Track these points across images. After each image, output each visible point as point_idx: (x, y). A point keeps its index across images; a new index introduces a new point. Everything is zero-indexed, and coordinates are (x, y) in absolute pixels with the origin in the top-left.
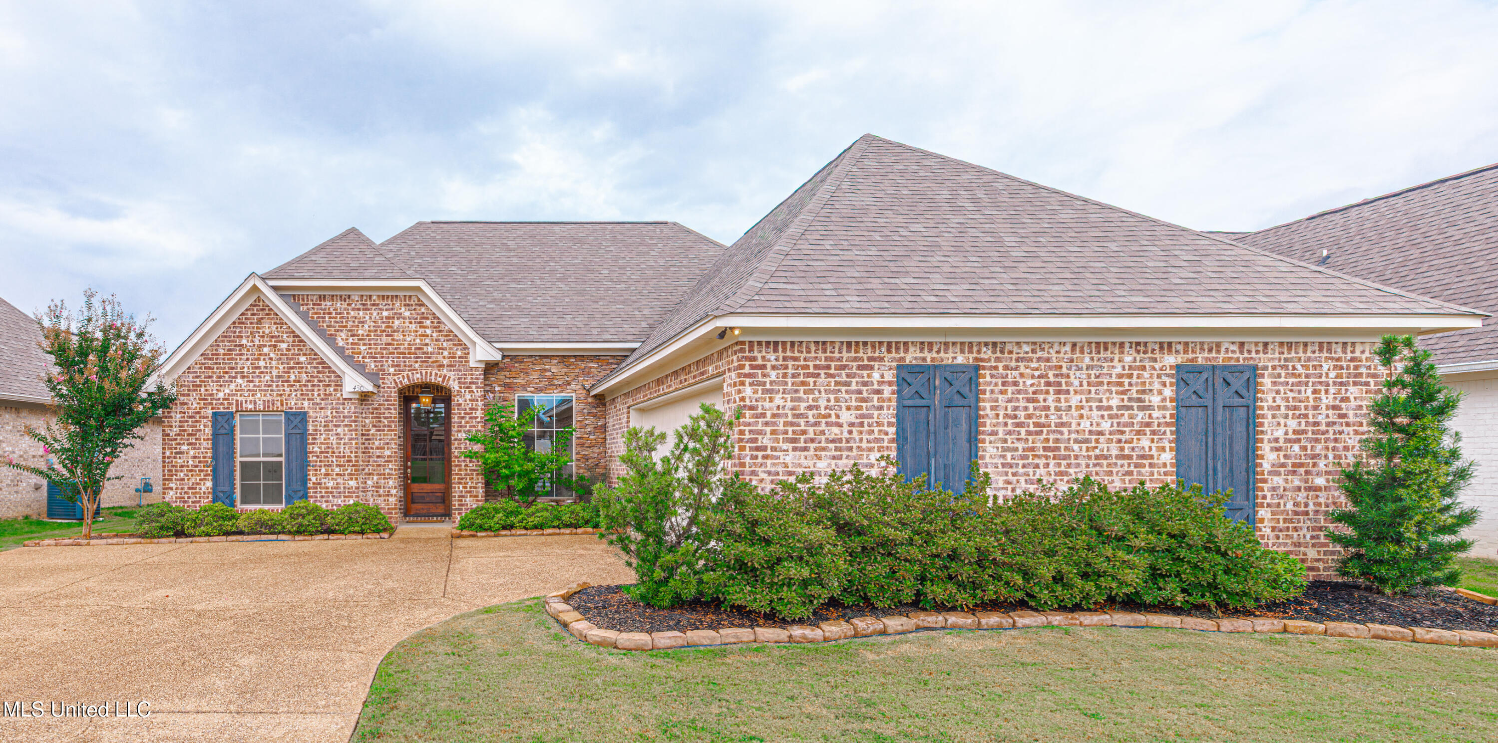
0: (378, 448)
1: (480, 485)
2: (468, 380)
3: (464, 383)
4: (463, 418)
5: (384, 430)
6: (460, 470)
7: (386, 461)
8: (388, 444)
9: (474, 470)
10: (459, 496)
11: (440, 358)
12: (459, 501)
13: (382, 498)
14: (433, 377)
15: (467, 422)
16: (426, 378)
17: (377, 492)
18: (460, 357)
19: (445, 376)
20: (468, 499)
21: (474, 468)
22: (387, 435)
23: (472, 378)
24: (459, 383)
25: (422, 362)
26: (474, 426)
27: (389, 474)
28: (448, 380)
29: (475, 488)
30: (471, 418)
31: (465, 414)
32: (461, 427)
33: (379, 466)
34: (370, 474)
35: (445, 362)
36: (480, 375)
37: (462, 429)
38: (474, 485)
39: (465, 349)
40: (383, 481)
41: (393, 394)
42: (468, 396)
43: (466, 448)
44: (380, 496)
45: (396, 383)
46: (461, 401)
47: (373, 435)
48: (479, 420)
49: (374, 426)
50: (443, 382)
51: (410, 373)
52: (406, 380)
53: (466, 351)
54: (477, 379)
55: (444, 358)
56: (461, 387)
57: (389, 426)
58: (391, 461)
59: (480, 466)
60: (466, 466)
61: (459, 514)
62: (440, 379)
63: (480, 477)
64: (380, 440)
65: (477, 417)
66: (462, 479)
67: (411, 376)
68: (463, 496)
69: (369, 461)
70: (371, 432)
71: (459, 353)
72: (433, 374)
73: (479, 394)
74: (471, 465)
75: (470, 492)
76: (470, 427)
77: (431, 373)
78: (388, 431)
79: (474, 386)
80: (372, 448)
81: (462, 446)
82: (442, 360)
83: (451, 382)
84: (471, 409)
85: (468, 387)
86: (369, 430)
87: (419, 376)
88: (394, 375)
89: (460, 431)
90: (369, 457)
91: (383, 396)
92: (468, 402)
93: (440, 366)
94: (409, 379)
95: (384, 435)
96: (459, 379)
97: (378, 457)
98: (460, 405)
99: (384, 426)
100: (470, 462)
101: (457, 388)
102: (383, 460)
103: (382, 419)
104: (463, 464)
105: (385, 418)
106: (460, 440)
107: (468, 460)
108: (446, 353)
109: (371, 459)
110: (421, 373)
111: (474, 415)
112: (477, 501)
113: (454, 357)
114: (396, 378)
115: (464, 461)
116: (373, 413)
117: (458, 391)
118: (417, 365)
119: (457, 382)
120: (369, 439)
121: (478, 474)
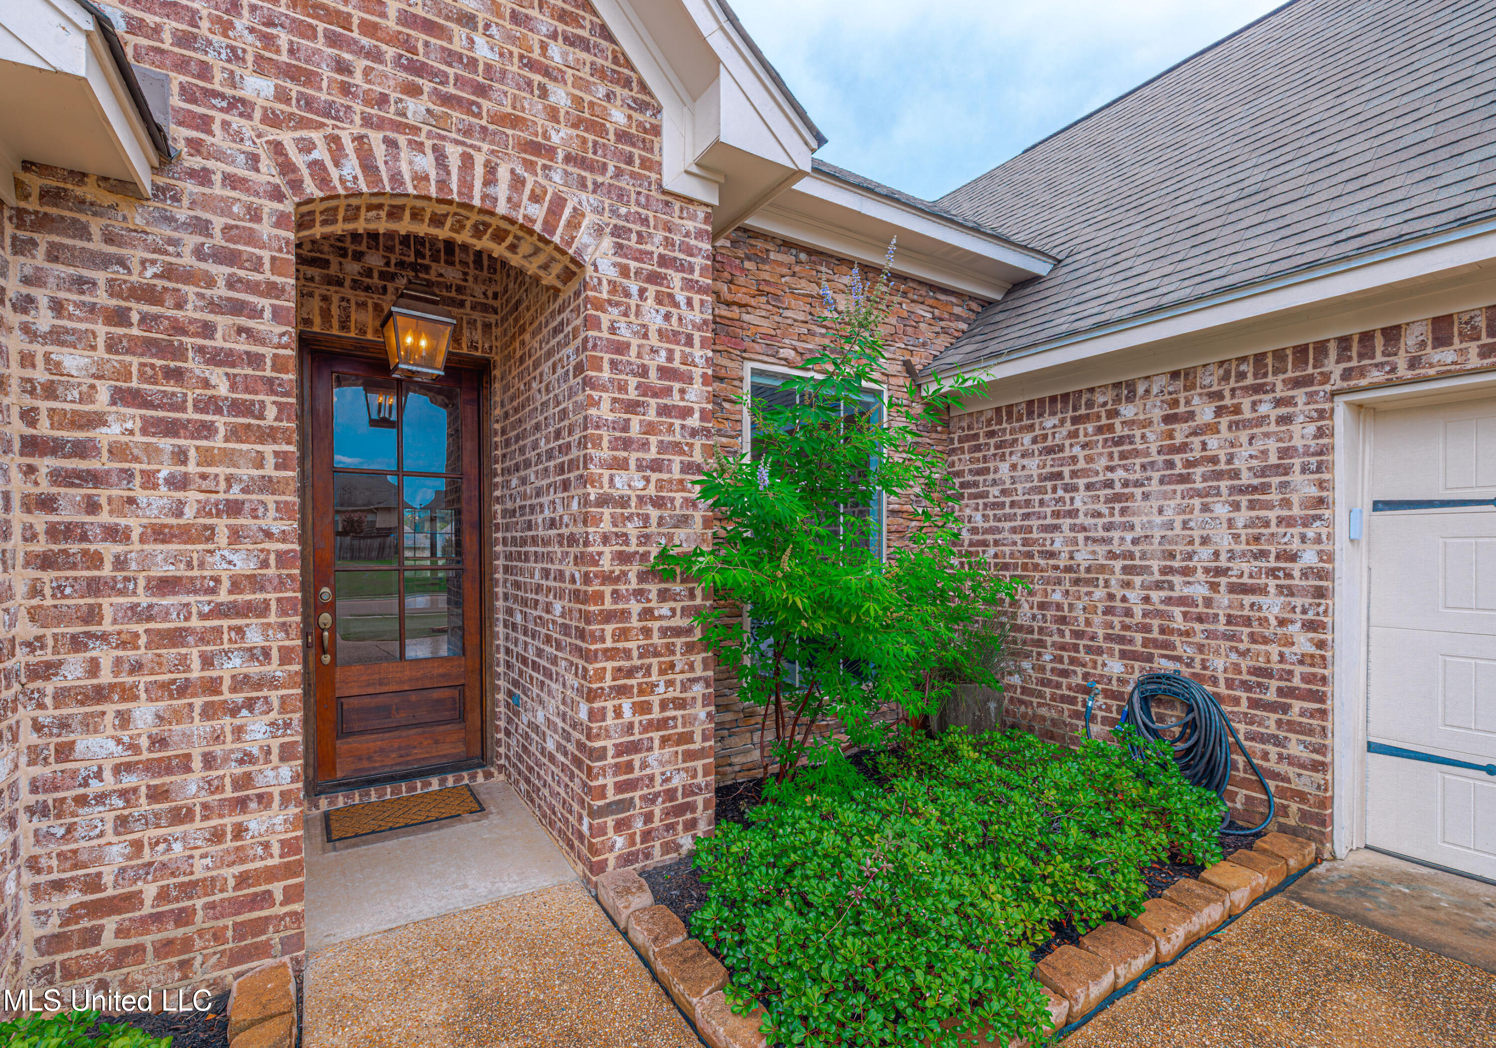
0: (160, 534)
1: (698, 689)
2: (656, 247)
3: (640, 257)
4: (632, 407)
5: (207, 430)
6: (623, 634)
7: (220, 611)
8: (234, 508)
9: (678, 632)
10: (621, 749)
11: (533, 108)
12: (618, 769)
13: (197, 828)
14: (502, 191)
15: (650, 429)
16: (466, 185)
17: (157, 794)
18: (622, 136)
19: (559, 203)
20: (654, 756)
21: (679, 622)
22: (228, 458)
23: (668, 243)
24: (619, 248)
25: (447, 100)
26: (676, 448)
27: (240, 682)
28: (574, 225)
29: (681, 704)
30: (663, 411)
31: (645, 390)
32: (627, 444)
33: (176, 637)
34: (100, 694)
35: (560, 135)
36: (699, 234)
37: (633, 457)
38: (674, 693)
39: (642, 106)
40: (199, 727)
41: (265, 229)
42: (654, 319)
43: (645, 539)
44: (181, 816)
45: (286, 167)
46: (625, 334)
47: (117, 451)
48: (694, 421)
49: (121, 397)
50: (550, 225)
51: (376, 138)
52: (351, 167)
53: (646, 118)
54: (689, 251)
55: (553, 114)
56: (624, 271)
57: (238, 408)
58: (262, 610)
59: (697, 611)
60: (647, 614)
61: (619, 826)
62: (537, 212)
63: (697, 659)
64: (179, 483)
65: (686, 412)
66: (630, 673)
67: (380, 151)
68: (634, 748)
69: (92, 615)
70: (111, 432)
71: (618, 117)
72: (503, 173)
73: (696, 316)
74: (665, 611)
75: (662, 724)
76: (663, 447)
77: (491, 170)
78: (234, 434)
79: (676, 278)
80: (112, 533)
81: (632, 529)
82: (541, 121)
83: (583, 237)
84: (664, 372)
85: (654, 278)
86: (99, 420)
87: (426, 163)
88: (272, 120)
89: (623, 465)
90: (94, 587)
91: (202, 227)
92: (654, 340)
93: (535, 148)
94: (368, 167)
95: (207, 458)
96: (617, 232)
97: (166, 585)
98: (621, 348)
99: (212, 405)
100: (663, 596)
101: (608, 269)
102: (199, 602)
103: (194, 365)
104: (635, 607)
105: (216, 358)
106: (624, 502)
107: (653, 588)
108: (560, 96)
109: (108, 604)
110: (441, 159)
111: (675, 400)
112: (689, 756)
113: (598, 128)
114: (287, 138)
115: (639, 593)
116: (119, 317)
117: (614, 287)
118: (416, 109)
119: (607, 243)
120: (96, 479)
121: (690, 648)
